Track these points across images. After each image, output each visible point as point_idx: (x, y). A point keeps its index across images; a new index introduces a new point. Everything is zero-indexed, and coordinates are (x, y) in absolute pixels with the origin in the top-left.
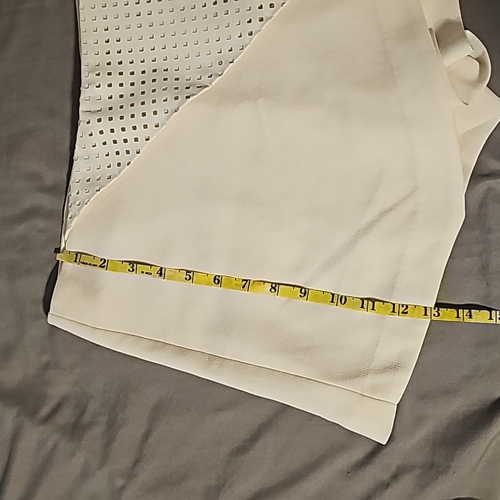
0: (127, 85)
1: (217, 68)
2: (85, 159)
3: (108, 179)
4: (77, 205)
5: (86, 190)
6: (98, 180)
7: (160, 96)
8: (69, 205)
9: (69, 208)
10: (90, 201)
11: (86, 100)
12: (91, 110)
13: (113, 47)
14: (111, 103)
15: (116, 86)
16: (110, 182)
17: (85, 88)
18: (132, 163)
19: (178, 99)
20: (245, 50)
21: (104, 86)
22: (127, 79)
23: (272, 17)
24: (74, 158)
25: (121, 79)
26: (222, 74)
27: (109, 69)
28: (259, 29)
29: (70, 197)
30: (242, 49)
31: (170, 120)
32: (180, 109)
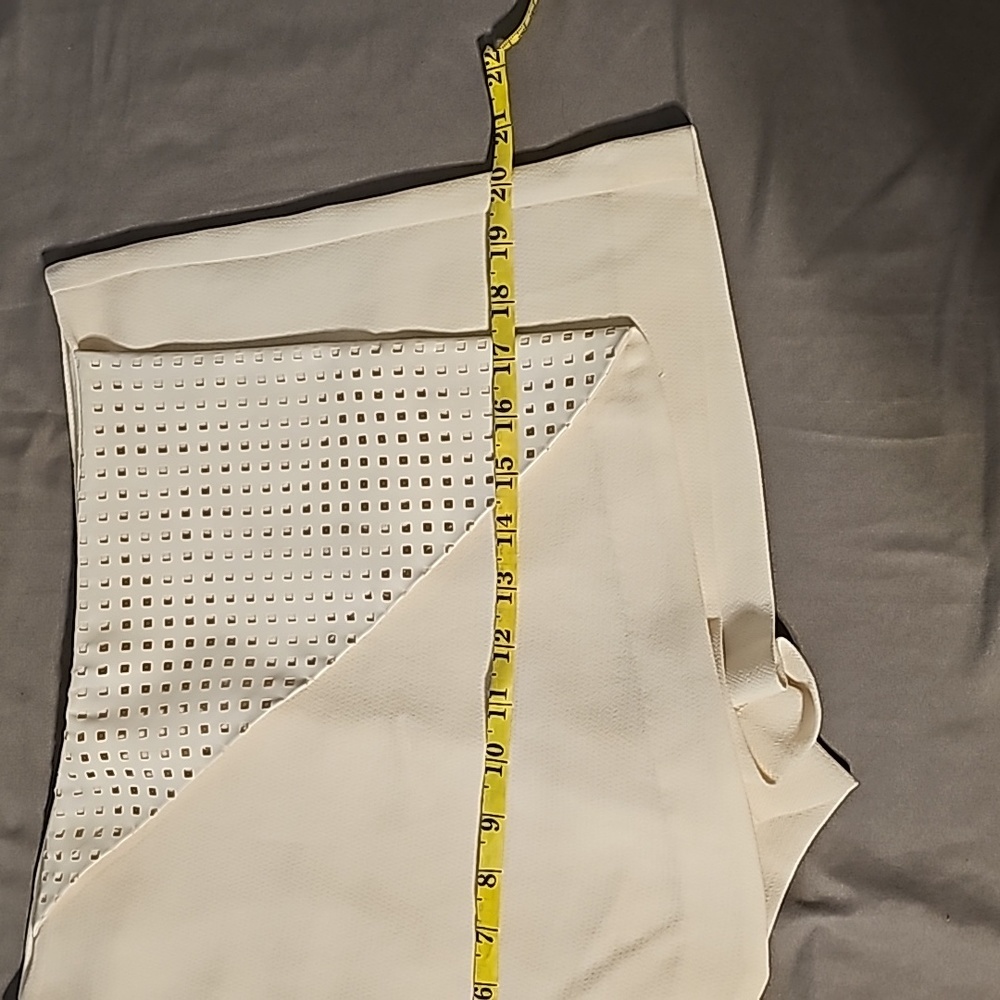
0: (157, 667)
1: (325, 649)
2: (76, 794)
3: (115, 834)
4: (57, 880)
5: (74, 853)
6: (97, 835)
7: (215, 696)
8: (43, 874)
9: (43, 882)
10: (80, 876)
11: (79, 696)
12: (88, 714)
13: (136, 592)
14: (125, 701)
15: (136, 669)
16: (117, 841)
17: (79, 674)
18: (159, 810)
19: (247, 707)
20: (377, 623)
21: (114, 671)
22: (158, 656)
23: (427, 570)
24: (55, 790)
25: (147, 656)
26: (334, 659)
27: (126, 636)
28: (404, 590)
29: (46, 860)
30: (372, 620)
31: (231, 744)
32: (250, 726)
